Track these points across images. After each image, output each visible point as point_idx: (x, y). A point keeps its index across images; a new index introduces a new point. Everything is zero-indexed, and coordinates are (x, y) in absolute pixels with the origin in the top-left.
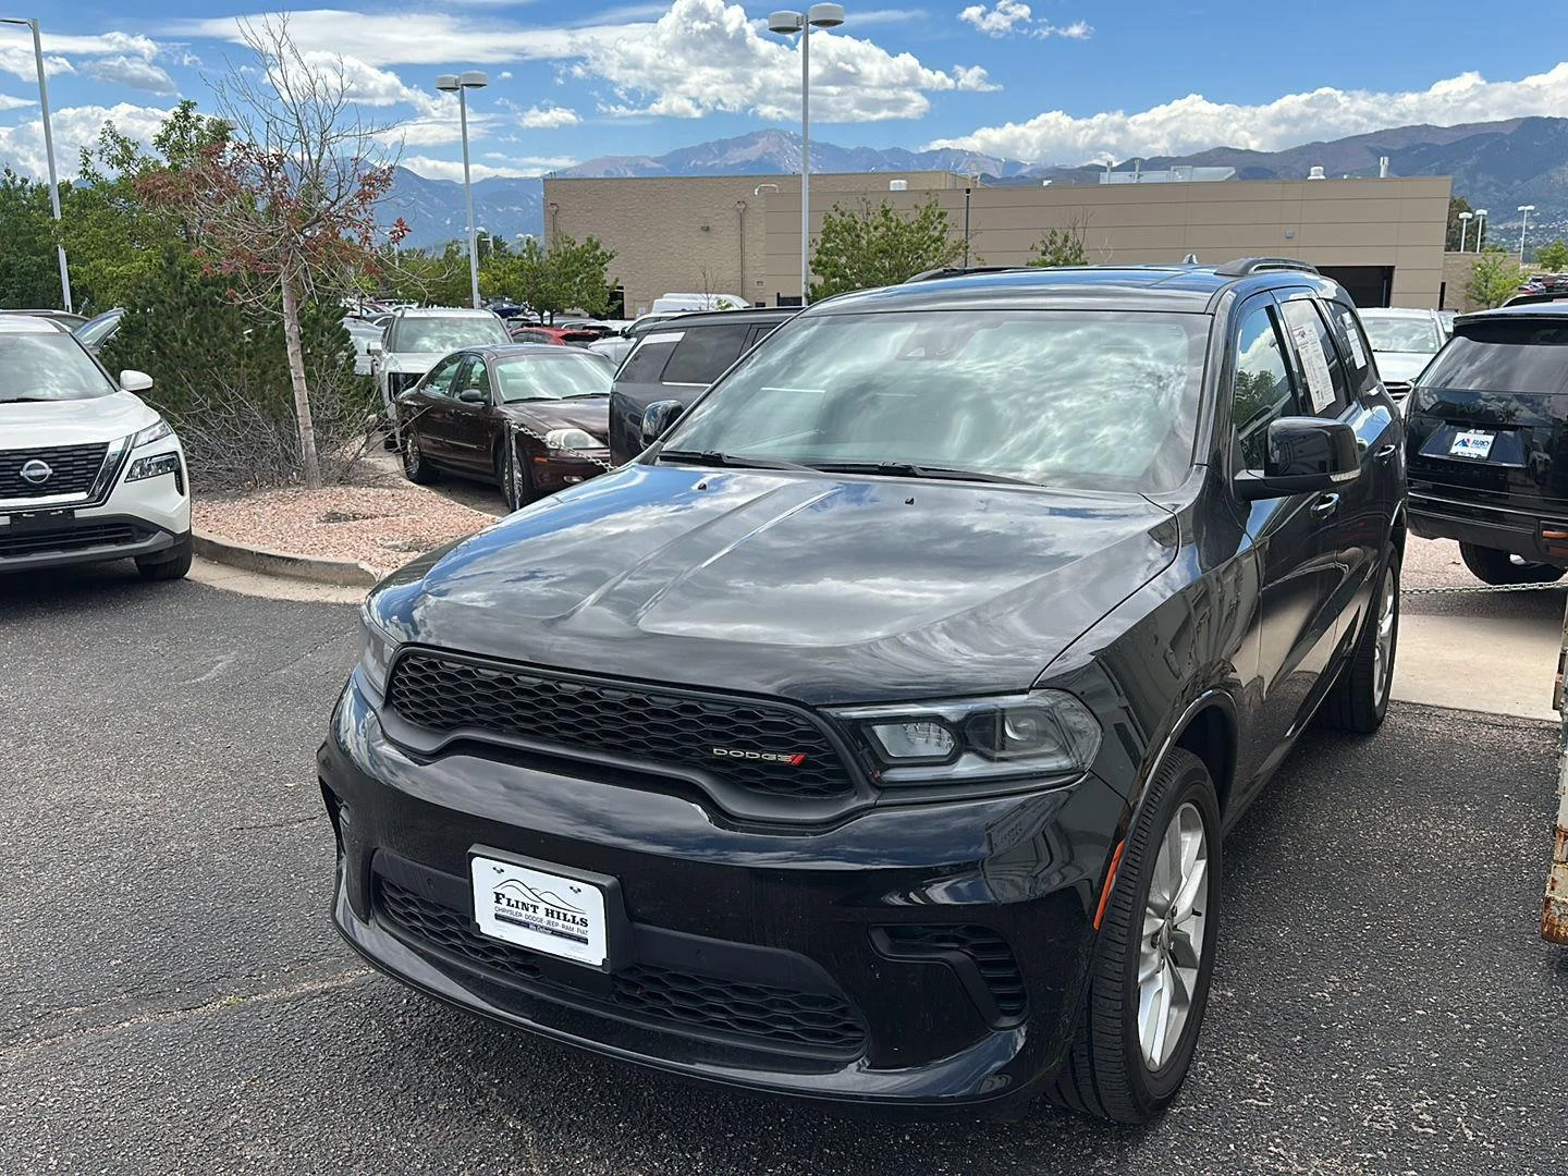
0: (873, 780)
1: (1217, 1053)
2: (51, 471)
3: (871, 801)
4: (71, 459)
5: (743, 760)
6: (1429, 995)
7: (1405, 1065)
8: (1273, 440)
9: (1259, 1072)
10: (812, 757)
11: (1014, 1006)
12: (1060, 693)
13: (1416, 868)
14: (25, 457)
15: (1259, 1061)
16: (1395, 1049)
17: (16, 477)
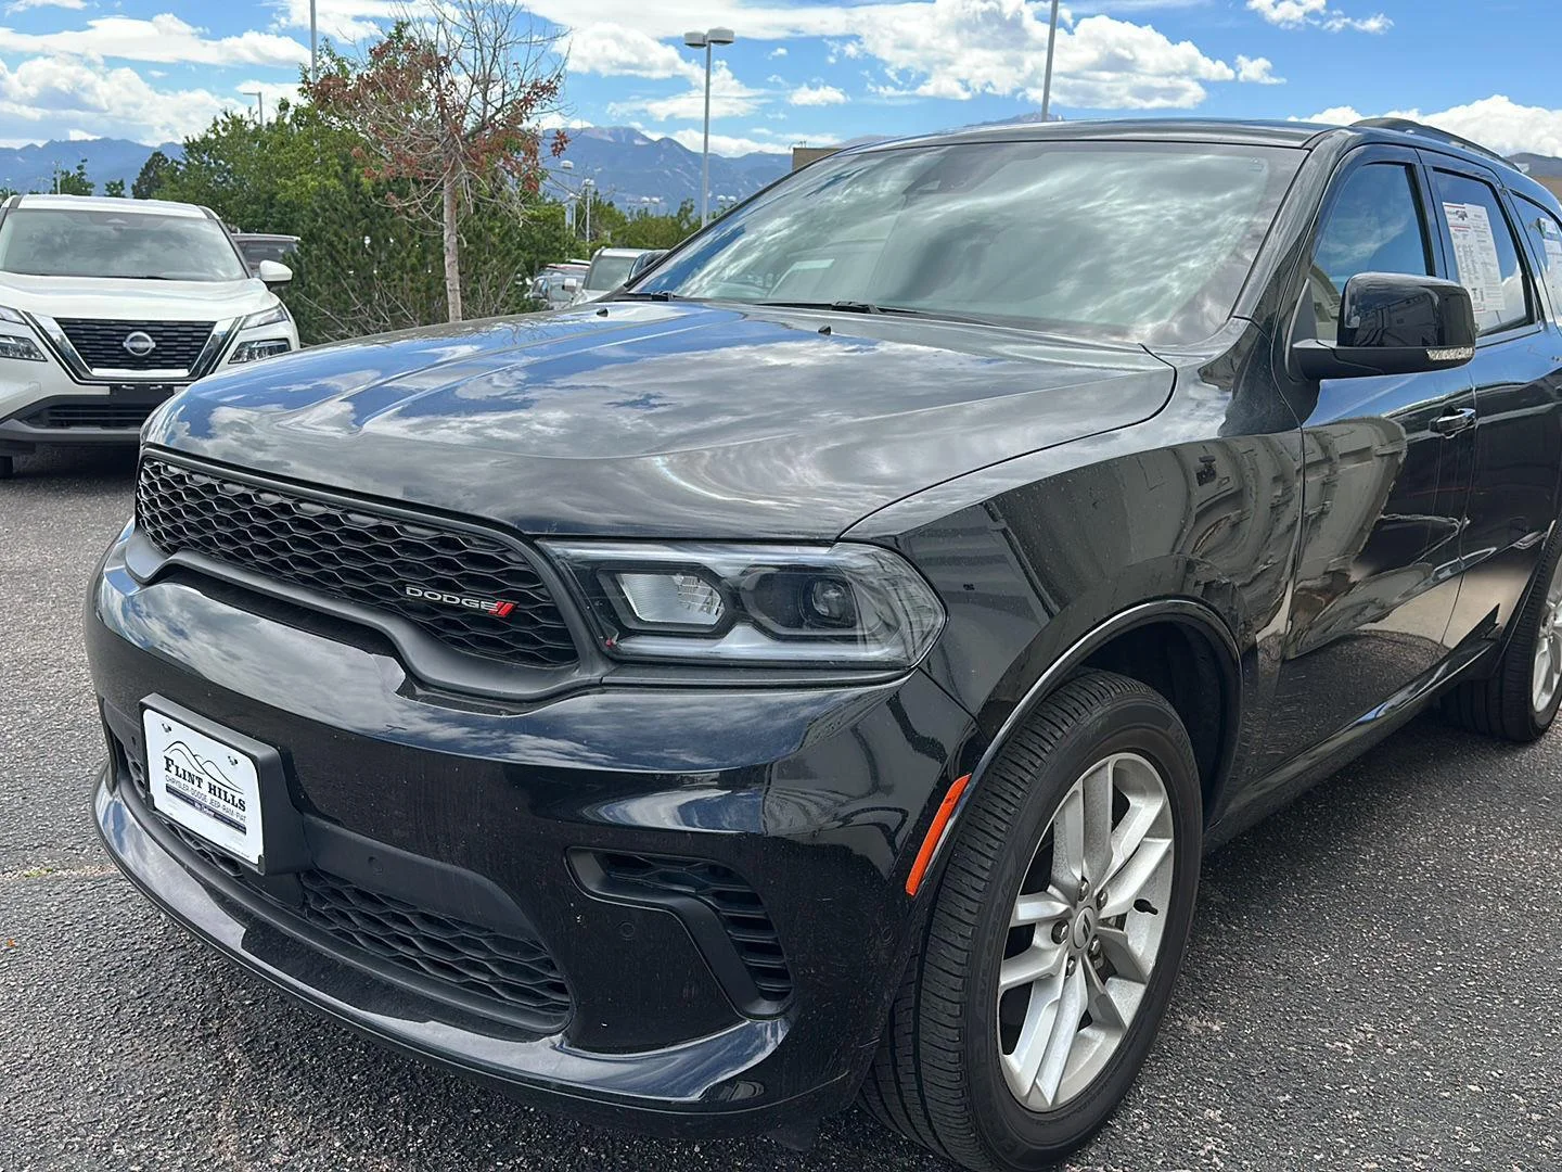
0: (606, 650)
1: (1166, 1101)
2: (154, 345)
3: (595, 676)
4: (176, 334)
5: (441, 605)
6: (1494, 1066)
7: (1425, 1157)
8: (1351, 303)
9: (1213, 1135)
10: (525, 608)
11: (776, 986)
12: (887, 555)
13: (1531, 904)
14: (130, 328)
15: (1219, 1120)
16: (1418, 1131)
17: (119, 348)
